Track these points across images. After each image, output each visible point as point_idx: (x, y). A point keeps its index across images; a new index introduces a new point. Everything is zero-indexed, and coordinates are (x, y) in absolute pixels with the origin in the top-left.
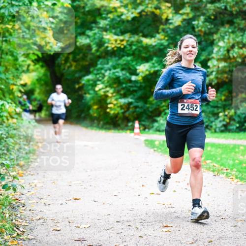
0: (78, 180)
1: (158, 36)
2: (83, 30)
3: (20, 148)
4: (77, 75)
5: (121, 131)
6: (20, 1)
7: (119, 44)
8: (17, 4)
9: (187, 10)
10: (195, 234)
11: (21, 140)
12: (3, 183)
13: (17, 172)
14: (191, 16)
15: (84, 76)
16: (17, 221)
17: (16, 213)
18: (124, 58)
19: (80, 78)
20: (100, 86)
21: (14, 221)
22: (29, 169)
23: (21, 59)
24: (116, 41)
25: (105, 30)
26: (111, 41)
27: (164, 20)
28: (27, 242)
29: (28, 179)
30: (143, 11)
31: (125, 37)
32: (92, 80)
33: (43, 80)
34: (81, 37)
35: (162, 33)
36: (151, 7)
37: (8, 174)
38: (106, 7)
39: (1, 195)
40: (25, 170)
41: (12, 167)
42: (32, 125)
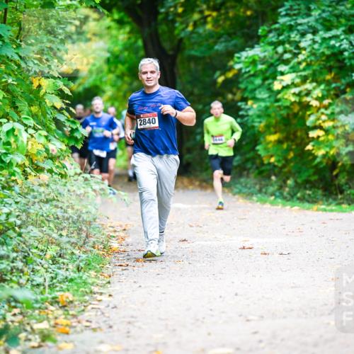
0: (223, 346)
4: (220, 47)
5: (345, 206)
11: (64, 233)
13: (52, 323)
22: (86, 314)
29: (82, 342)
37: (28, 328)
40: (74, 316)
41: (40, 308)
42: (94, 191)
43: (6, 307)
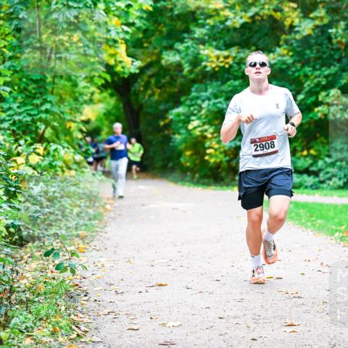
0: (163, 258)
1: (278, 50)
2: (171, 42)
3: (81, 213)
4: (162, 107)
5: (225, 187)
6: (79, 2)
7: (222, 62)
8: (75, 5)
9: (321, 12)
10: (332, 336)
11: (83, 201)
12: (57, 262)
13: (77, 247)
14: (326, 21)
15: (173, 108)
16: (77, 316)
17: (76, 304)
18: (229, 83)
19: (167, 111)
20: (195, 123)
21: (72, 316)
22: (94, 243)
23: (82, 84)
24: (218, 58)
25: (203, 42)
26: (210, 57)
27: (287, 28)
28: (90, 346)
29: (92, 257)
30: (257, 14)
31: (231, 52)
32: (184, 114)
33: (113, 115)
34: (168, 53)
35: (285, 46)
36: (269, 9)
37: (64, 249)
38: (203, 8)
39: (54, 279)
40: (87, 243)
41: (70, 239)
42: (98, 180)
43: (53, 238)
